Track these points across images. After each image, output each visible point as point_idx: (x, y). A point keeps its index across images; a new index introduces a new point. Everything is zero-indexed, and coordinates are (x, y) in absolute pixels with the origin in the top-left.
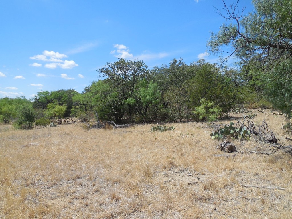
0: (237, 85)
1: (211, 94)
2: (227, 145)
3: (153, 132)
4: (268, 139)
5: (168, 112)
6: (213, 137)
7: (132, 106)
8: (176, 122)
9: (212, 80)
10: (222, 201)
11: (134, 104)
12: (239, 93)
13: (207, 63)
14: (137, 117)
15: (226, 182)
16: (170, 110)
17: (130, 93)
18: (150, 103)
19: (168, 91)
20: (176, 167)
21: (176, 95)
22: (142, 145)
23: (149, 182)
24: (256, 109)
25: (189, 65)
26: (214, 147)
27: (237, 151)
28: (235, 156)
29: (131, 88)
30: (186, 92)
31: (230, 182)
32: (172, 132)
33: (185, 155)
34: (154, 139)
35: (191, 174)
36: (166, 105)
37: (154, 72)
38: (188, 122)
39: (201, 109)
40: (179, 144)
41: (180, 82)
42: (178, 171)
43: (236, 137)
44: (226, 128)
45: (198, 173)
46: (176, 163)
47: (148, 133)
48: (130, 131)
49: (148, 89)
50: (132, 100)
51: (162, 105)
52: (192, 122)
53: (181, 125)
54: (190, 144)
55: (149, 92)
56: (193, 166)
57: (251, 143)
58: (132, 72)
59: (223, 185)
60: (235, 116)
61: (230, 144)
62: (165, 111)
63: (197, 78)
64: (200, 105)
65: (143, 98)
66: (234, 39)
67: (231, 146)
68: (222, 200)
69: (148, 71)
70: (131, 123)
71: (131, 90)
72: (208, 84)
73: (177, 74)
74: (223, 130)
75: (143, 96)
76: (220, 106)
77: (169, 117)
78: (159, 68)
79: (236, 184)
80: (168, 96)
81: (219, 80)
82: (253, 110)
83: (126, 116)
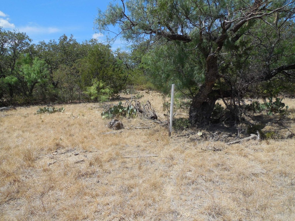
0: (128, 68)
1: (103, 75)
2: (115, 123)
3: (39, 115)
4: (151, 116)
5: (58, 93)
6: (103, 117)
7: (13, 86)
8: (67, 103)
9: (104, 61)
10: (105, 174)
11: (16, 83)
12: (129, 75)
13: (100, 44)
14: (20, 99)
15: (112, 156)
16: (60, 91)
17: (10, 70)
18: (36, 83)
19: (57, 70)
20: (63, 148)
21: (67, 74)
22: (25, 129)
23: (30, 166)
24: (144, 90)
25: (81, 43)
26: (104, 125)
27: (124, 128)
28: (121, 132)
29: (11, 64)
30: (78, 72)
31: (115, 156)
32: (61, 113)
33: (73, 135)
34: (40, 121)
35: (78, 153)
36: (55, 85)
37: (40, 48)
38: (80, 103)
39: (92, 90)
40: (69, 126)
41: (71, 61)
42: (65, 152)
43: (125, 115)
44: (115, 107)
45: (86, 151)
46: (64, 144)
47: (33, 116)
48: (11, 115)
49: (33, 66)
50: (12, 78)
51: (52, 86)
52: (84, 102)
53: (72, 106)
54: (80, 125)
55: (34, 70)
56: (80, 145)
57: (136, 121)
58: (12, 45)
59: (108, 158)
60: (125, 97)
61: (118, 122)
62: (54, 91)
63: (89, 58)
64: (92, 85)
65: (27, 77)
66: (120, 21)
67: (119, 124)
68: (105, 172)
69: (33, 46)
70: (12, 105)
71: (11, 66)
72: (100, 65)
73: (67, 52)
74: (113, 109)
75: (27, 74)
76: (112, 87)
77: (59, 98)
78: (47, 43)
79: (119, 157)
80: (57, 75)
81: (111, 62)
82: (141, 92)
83: (6, 98)
